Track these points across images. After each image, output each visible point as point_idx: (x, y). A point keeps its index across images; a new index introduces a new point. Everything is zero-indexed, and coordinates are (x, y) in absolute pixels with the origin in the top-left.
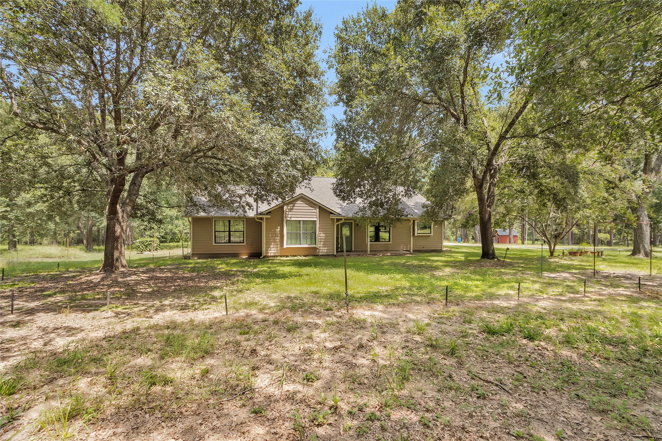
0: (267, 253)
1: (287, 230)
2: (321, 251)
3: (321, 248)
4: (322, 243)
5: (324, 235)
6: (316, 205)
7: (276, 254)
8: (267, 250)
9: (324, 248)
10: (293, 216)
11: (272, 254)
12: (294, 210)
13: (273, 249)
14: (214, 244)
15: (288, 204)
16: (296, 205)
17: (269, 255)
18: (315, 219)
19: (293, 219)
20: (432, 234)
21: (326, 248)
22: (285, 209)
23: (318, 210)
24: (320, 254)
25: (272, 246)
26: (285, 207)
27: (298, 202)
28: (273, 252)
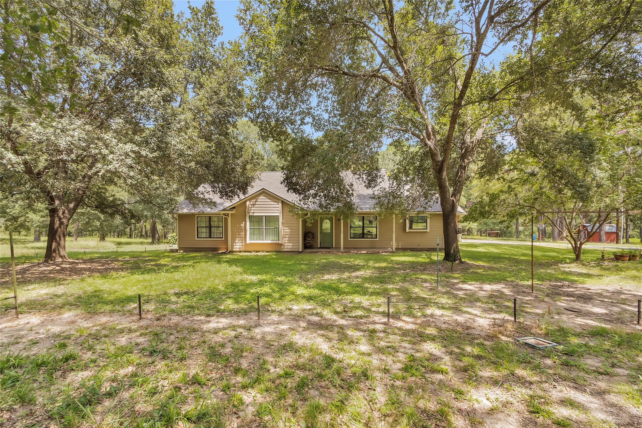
0: (232, 247)
1: (250, 226)
2: (286, 247)
3: (286, 244)
4: (287, 239)
5: (289, 231)
6: (279, 199)
7: (241, 249)
8: (232, 246)
9: (289, 244)
10: (255, 211)
11: (237, 250)
12: (256, 206)
13: (238, 244)
14: (197, 239)
15: (250, 200)
16: (258, 200)
17: (235, 250)
18: (278, 214)
19: (255, 214)
20: (428, 230)
21: (291, 244)
22: (247, 205)
23: (280, 204)
24: (285, 250)
25: (237, 241)
26: (248, 203)
27: (261, 197)
28: (238, 247)
